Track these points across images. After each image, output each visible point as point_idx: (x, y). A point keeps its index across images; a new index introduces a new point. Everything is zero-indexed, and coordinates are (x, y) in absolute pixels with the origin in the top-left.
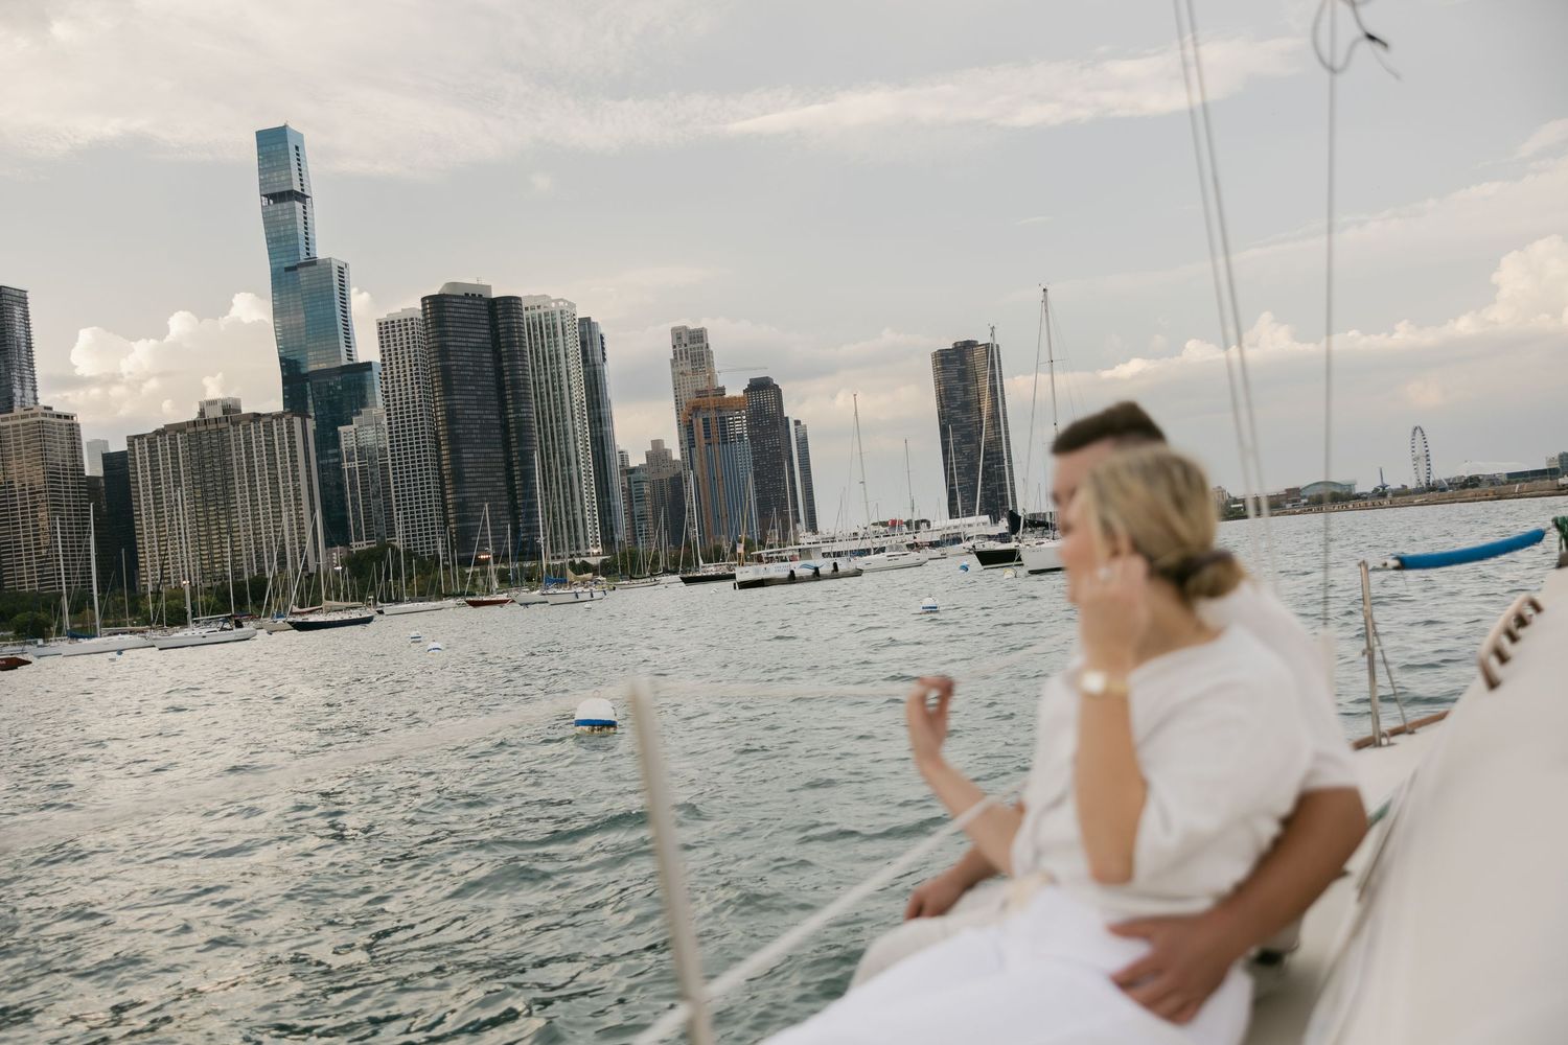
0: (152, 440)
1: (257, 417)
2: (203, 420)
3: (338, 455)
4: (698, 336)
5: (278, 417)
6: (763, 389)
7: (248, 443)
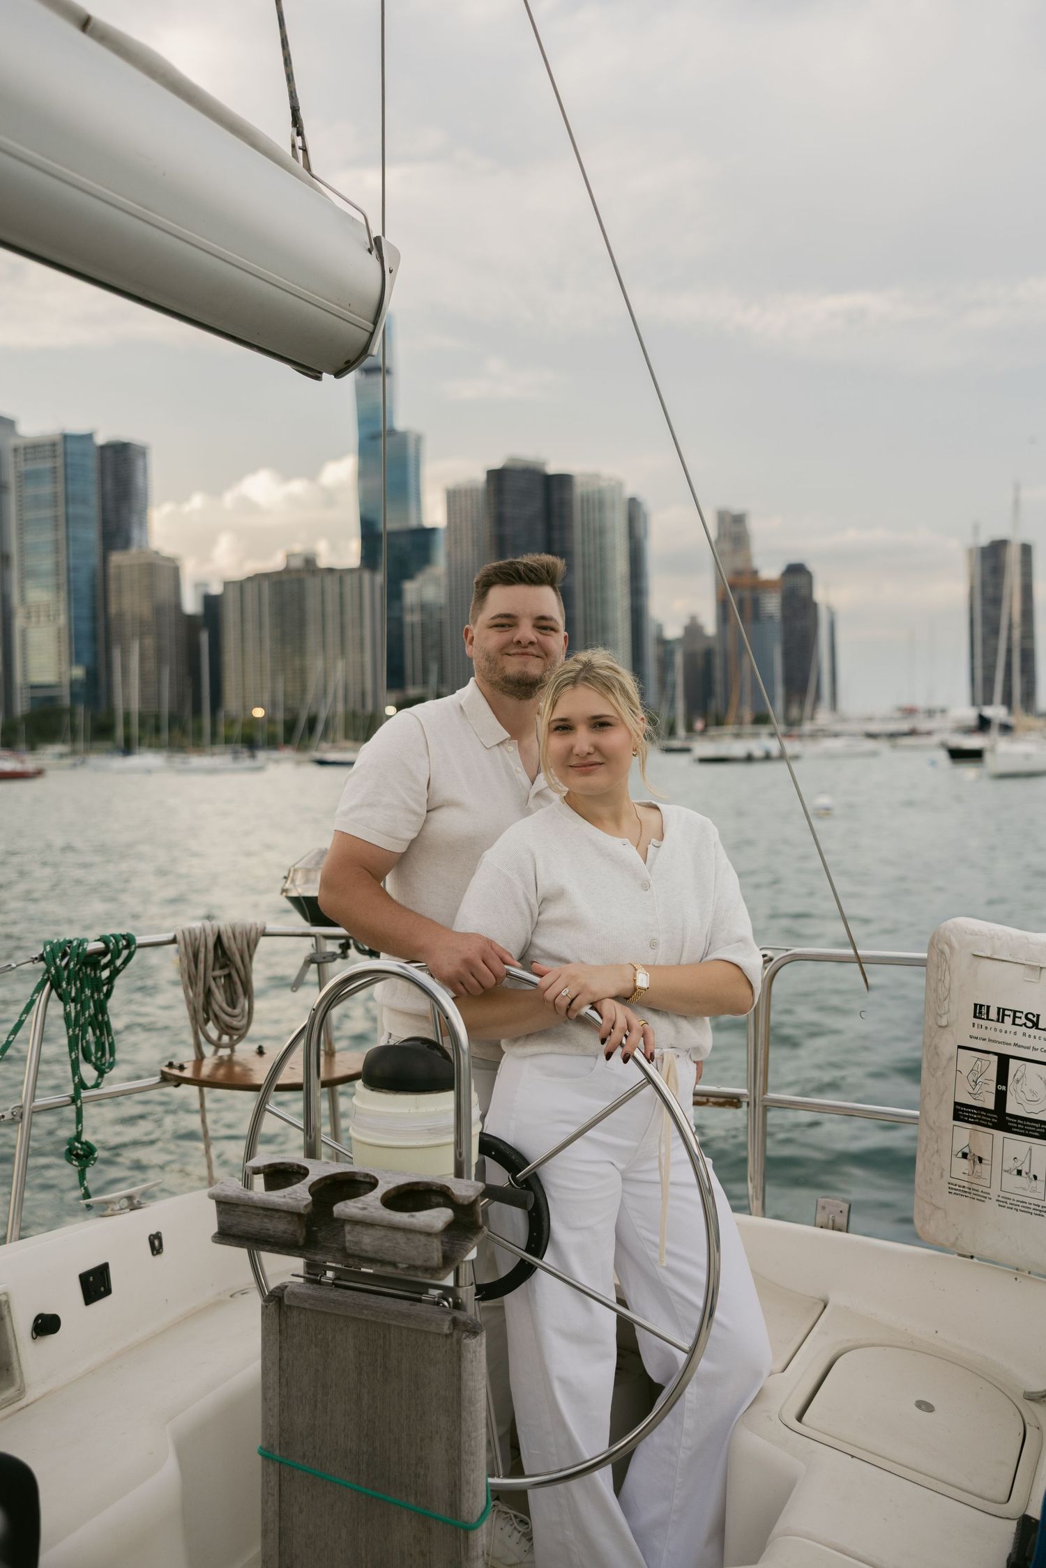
0: (241, 586)
1: (331, 571)
2: (287, 570)
3: (401, 609)
4: (739, 519)
5: (351, 571)
6: (797, 571)
7: (323, 593)
